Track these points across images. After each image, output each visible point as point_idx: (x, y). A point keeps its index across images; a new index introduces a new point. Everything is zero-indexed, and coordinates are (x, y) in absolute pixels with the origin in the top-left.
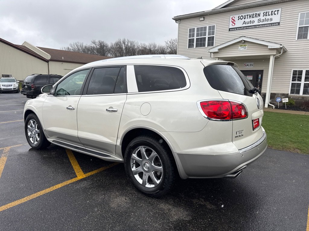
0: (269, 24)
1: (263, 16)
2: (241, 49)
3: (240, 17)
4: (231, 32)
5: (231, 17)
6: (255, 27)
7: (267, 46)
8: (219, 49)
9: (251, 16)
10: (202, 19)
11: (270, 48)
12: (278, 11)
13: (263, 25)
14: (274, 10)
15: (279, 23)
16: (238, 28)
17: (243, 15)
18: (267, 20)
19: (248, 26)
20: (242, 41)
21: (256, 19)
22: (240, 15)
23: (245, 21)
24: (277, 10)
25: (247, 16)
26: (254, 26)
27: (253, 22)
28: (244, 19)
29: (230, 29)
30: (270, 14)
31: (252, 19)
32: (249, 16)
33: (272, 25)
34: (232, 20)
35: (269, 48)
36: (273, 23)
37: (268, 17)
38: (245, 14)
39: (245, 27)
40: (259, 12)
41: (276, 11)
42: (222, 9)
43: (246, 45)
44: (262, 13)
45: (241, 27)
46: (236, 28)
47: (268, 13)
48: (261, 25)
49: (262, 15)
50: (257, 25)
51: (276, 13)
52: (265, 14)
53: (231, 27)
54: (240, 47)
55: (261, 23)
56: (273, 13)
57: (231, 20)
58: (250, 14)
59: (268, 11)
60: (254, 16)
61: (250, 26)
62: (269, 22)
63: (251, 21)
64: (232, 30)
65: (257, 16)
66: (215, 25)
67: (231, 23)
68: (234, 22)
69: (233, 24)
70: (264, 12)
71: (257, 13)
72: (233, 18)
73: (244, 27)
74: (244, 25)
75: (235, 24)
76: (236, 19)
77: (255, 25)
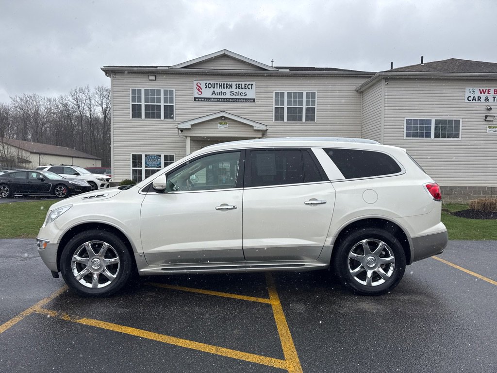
0: (243, 99)
1: (236, 88)
2: (222, 128)
3: (207, 85)
4: (197, 103)
5: (196, 82)
6: (228, 100)
7: (253, 127)
8: (192, 125)
9: (221, 86)
10: (153, 78)
11: (256, 129)
12: (252, 85)
13: (237, 99)
14: (247, 83)
15: (254, 100)
16: (206, 98)
17: (212, 83)
18: (241, 94)
19: (219, 98)
20: (221, 117)
21: (228, 91)
22: (208, 82)
23: (214, 91)
24: (250, 83)
25: (216, 85)
26: (226, 99)
27: (224, 94)
28: (214, 88)
29: (195, 99)
30: (243, 87)
31: (223, 90)
32: (218, 85)
33: (247, 100)
34: (198, 87)
35: (254, 129)
36: (248, 99)
37: (241, 91)
38: (214, 82)
39: (216, 98)
40: (231, 83)
41: (249, 85)
42: (182, 69)
43: (227, 123)
44: (234, 84)
45: (210, 98)
46: (204, 98)
47: (241, 86)
48: (235, 99)
49: (234, 86)
50: (230, 99)
51: (250, 87)
52: (237, 86)
53: (196, 96)
54: (219, 125)
55: (234, 97)
56: (247, 87)
57: (196, 86)
58: (220, 83)
59: (241, 83)
60: (225, 87)
61: (222, 99)
62: (243, 97)
63: (221, 92)
64: (198, 101)
65: (229, 87)
66: (174, 90)
67: (196, 91)
68: (200, 90)
69: (200, 93)
70: (237, 84)
71: (228, 83)
72: (199, 84)
73: (214, 98)
74: (214, 96)
75: (201, 92)
76: (203, 86)
77: (228, 99)
